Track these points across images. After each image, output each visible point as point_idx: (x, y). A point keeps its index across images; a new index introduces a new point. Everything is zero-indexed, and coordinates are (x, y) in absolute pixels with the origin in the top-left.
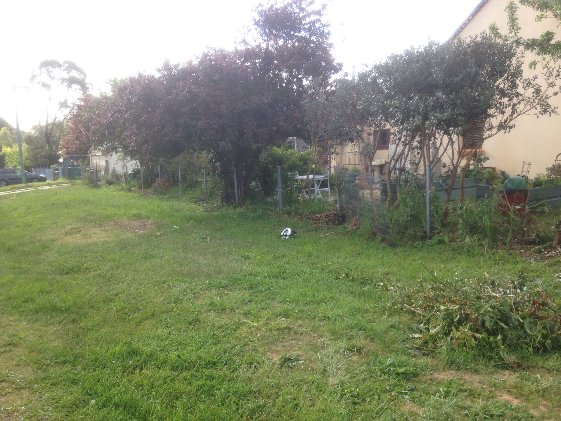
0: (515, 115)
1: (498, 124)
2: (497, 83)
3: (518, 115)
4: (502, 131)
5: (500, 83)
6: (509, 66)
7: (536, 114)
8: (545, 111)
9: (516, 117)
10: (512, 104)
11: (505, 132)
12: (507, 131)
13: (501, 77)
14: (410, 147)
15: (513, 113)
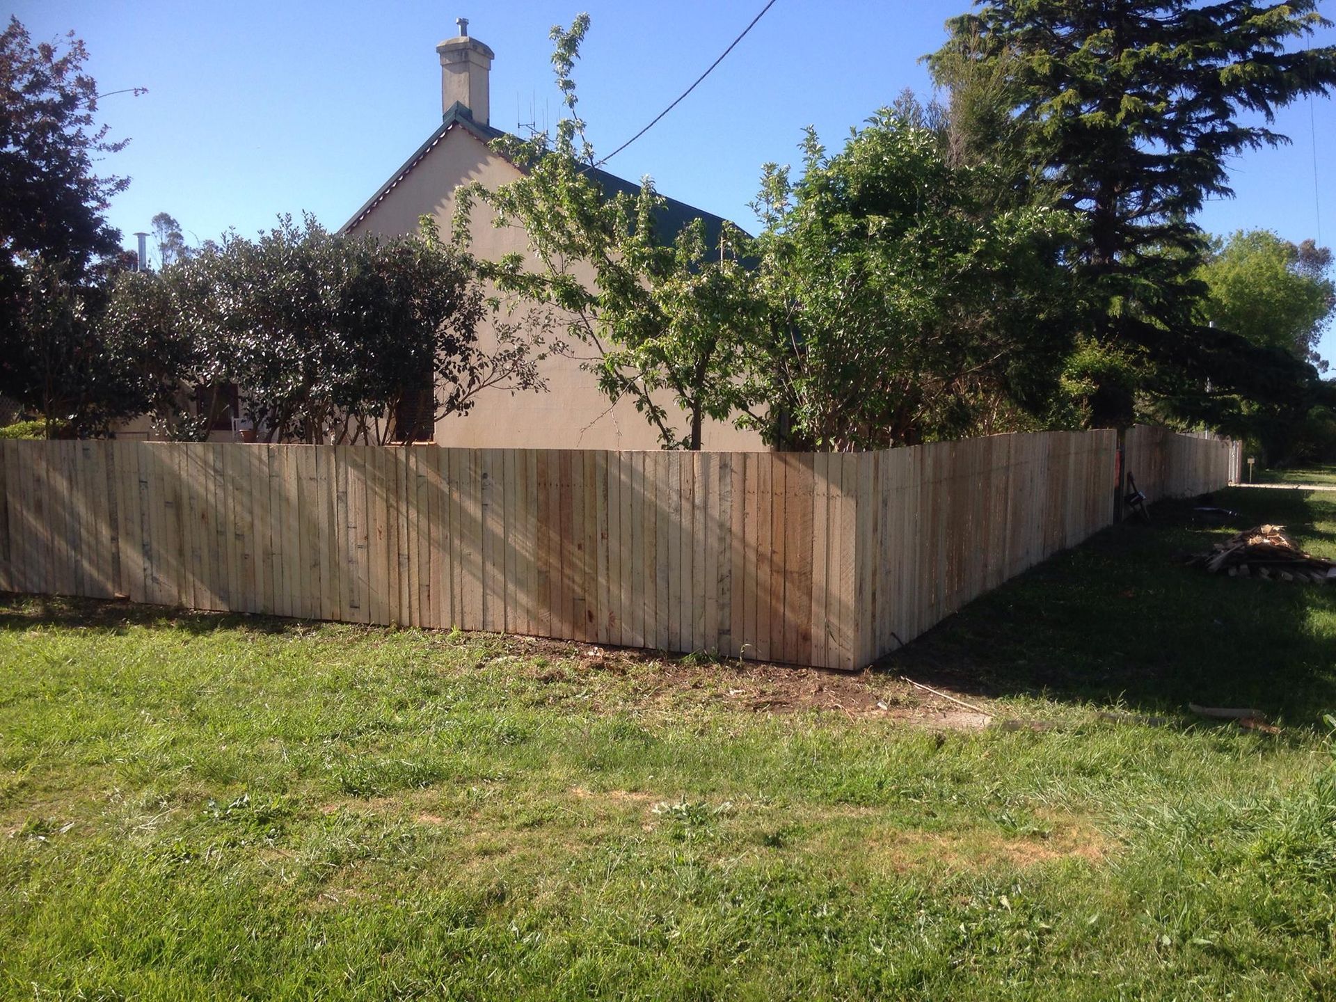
0: (474, 388)
1: (446, 400)
2: (442, 326)
3: (480, 388)
4: (455, 412)
5: (447, 327)
6: (460, 296)
7: (510, 388)
8: (526, 385)
9: (477, 390)
10: (468, 366)
11: (460, 415)
12: (463, 413)
13: (448, 317)
14: (281, 431)
15: (472, 383)
